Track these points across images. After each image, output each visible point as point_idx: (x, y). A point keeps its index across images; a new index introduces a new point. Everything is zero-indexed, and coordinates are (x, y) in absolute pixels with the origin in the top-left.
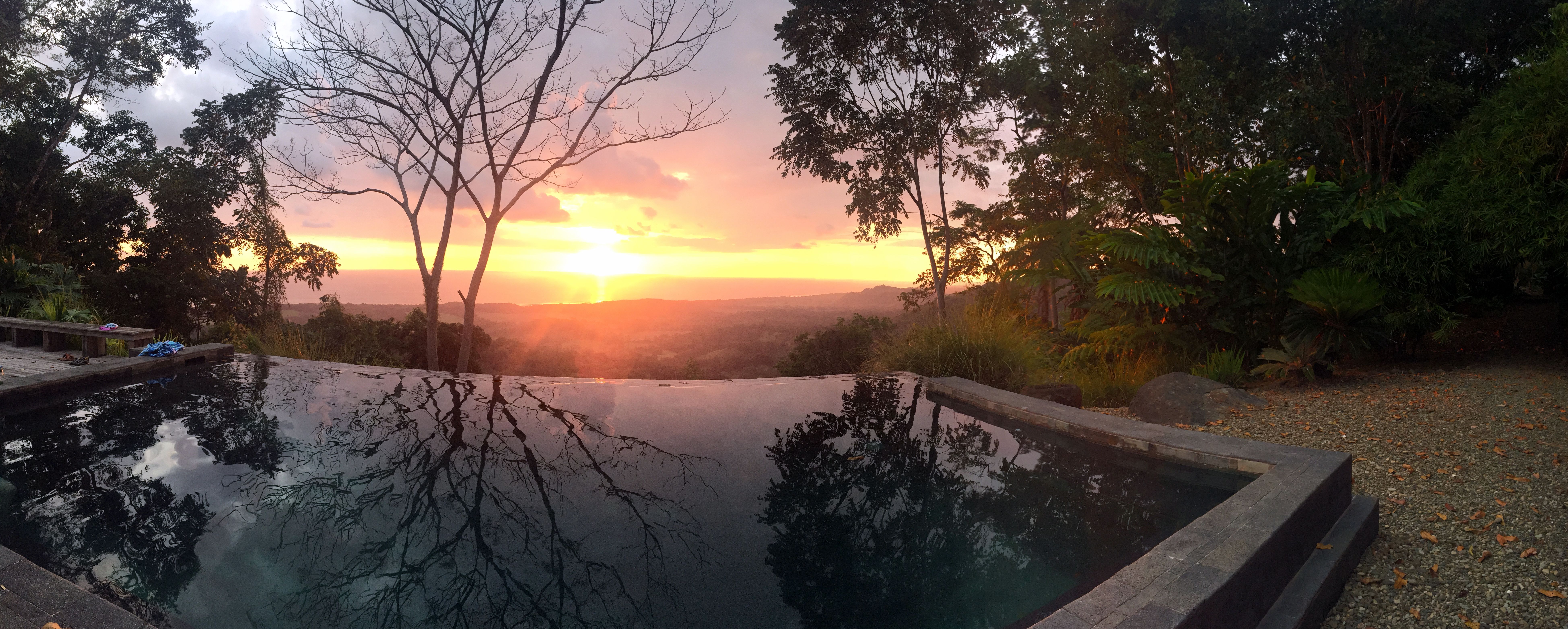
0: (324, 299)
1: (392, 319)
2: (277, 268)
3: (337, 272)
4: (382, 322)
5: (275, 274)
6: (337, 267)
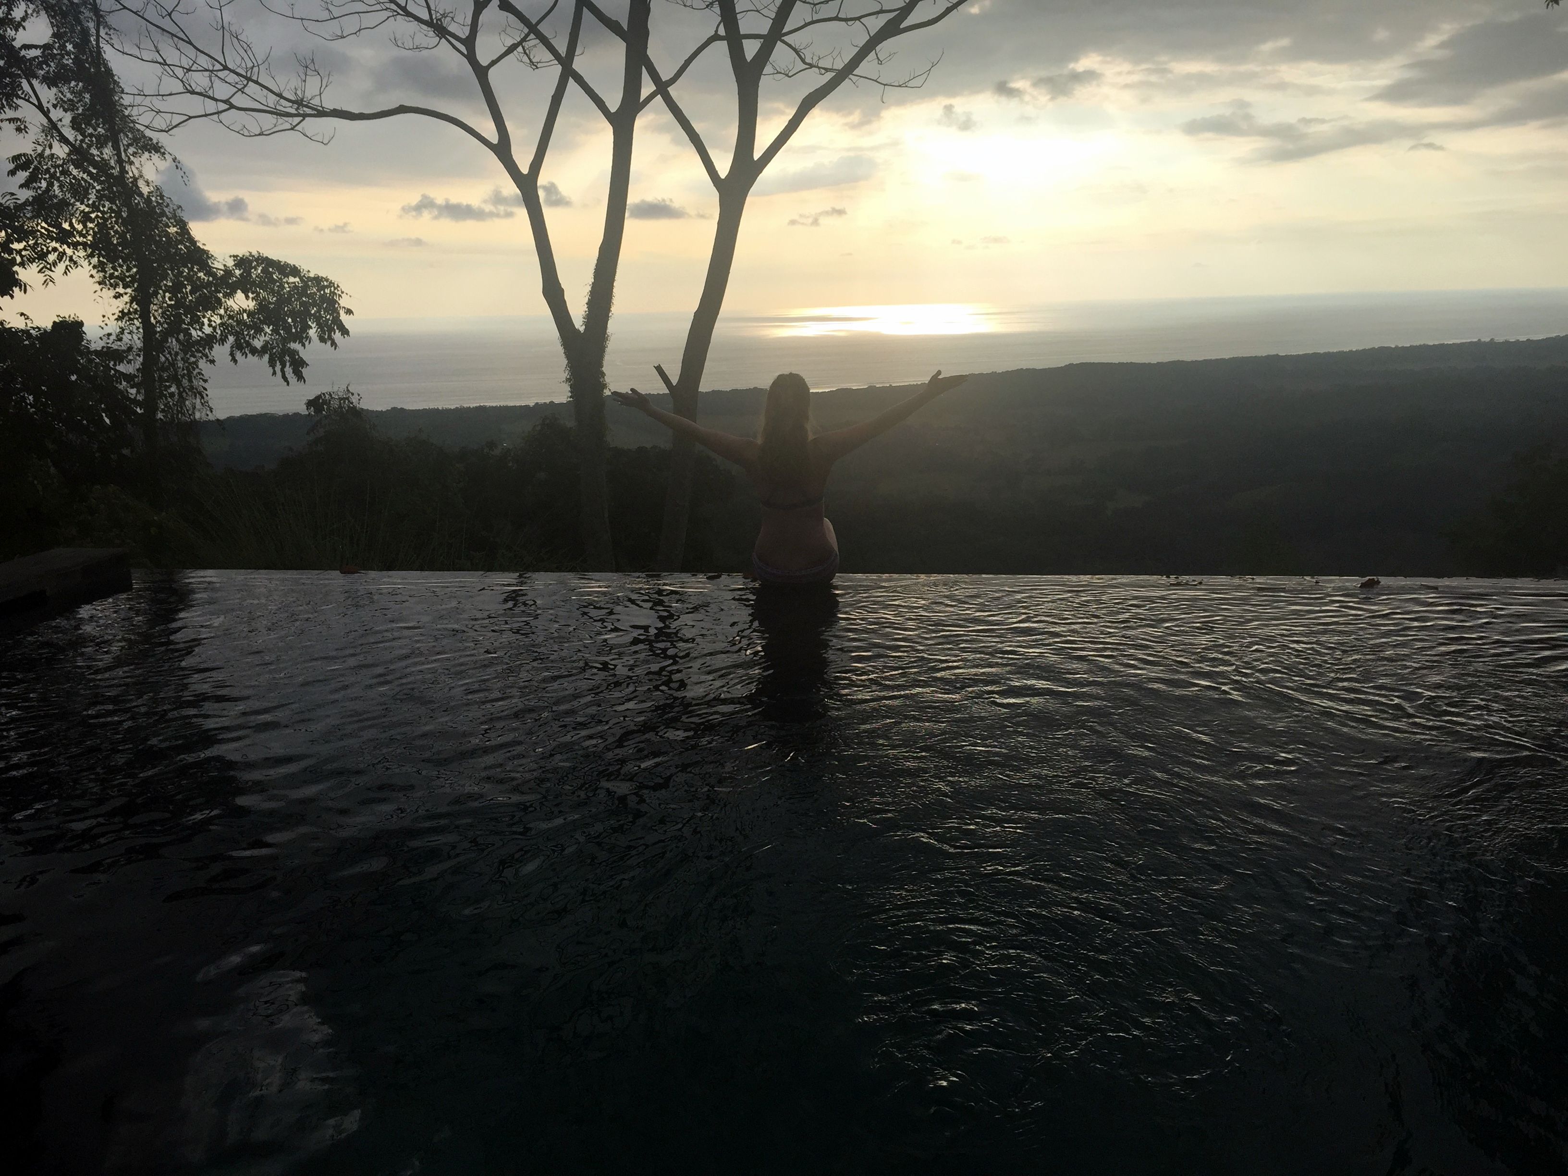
0: (316, 401)
2: (175, 327)
3: (345, 332)
5: (173, 342)
6: (343, 317)
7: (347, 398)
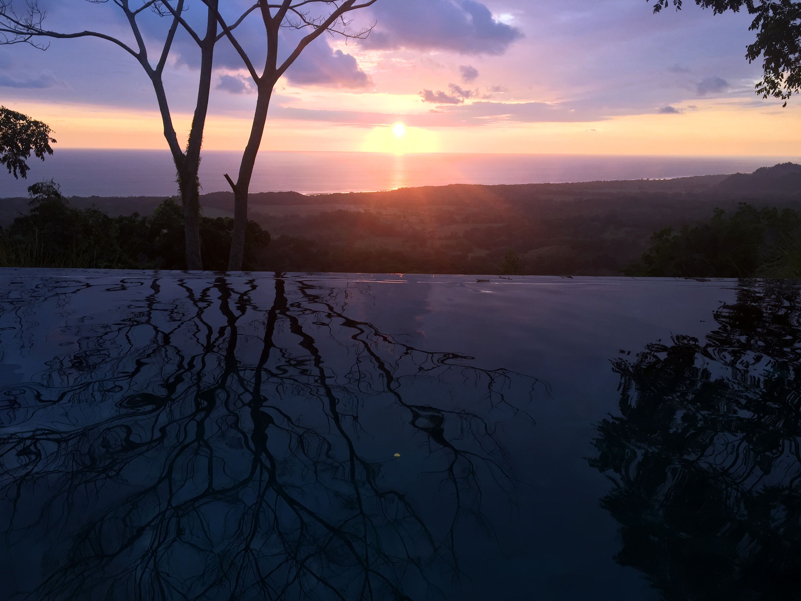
0: (34, 189)
1: (136, 215)
4: (121, 219)
7: (52, 186)
